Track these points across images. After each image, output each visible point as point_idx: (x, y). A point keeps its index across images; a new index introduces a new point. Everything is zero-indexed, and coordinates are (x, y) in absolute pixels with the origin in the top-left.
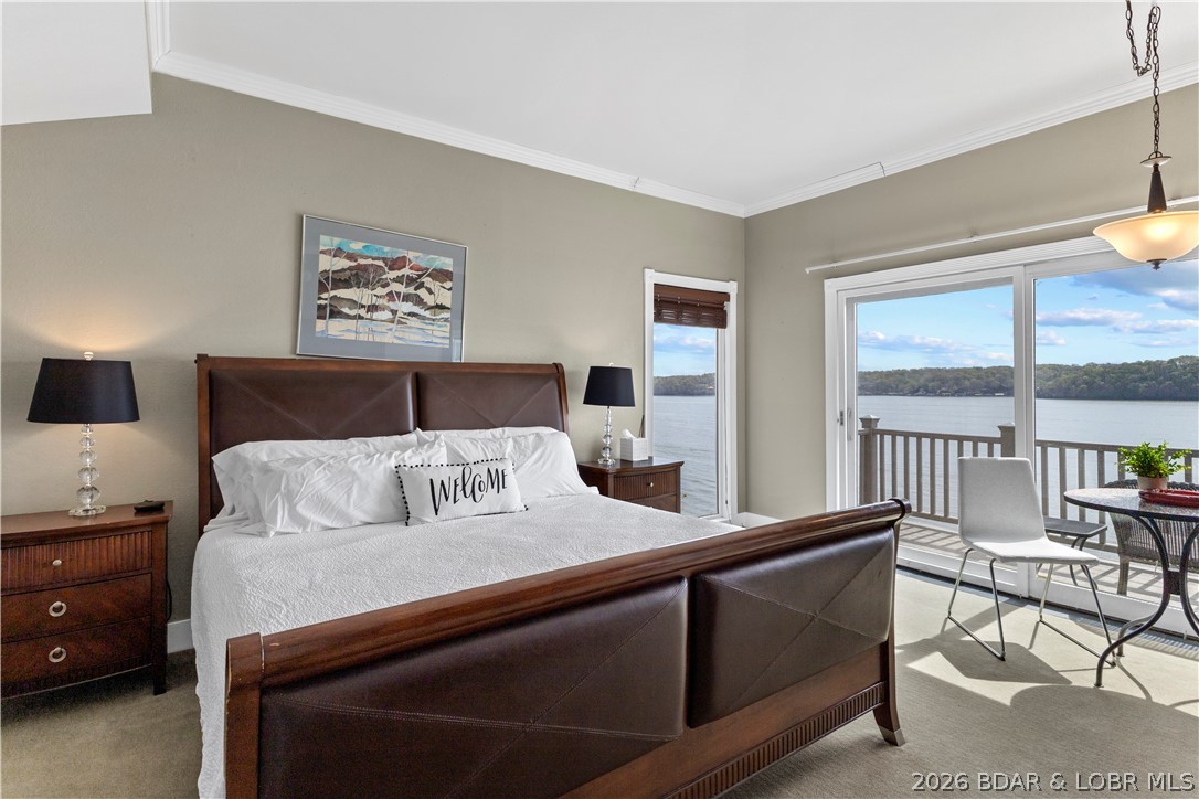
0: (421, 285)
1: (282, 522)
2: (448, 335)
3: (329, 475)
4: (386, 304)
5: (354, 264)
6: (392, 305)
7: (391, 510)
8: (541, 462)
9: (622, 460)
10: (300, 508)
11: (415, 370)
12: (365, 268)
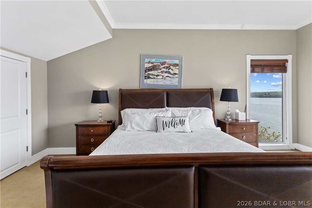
0: (170, 68)
1: (129, 128)
2: (177, 81)
3: (140, 117)
4: (161, 74)
5: (153, 65)
6: (162, 74)
7: (154, 128)
8: (199, 118)
9: (236, 119)
10: (133, 125)
11: (167, 91)
12: (155, 66)
